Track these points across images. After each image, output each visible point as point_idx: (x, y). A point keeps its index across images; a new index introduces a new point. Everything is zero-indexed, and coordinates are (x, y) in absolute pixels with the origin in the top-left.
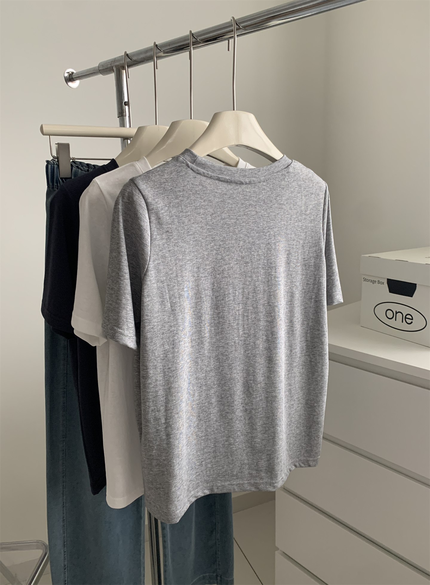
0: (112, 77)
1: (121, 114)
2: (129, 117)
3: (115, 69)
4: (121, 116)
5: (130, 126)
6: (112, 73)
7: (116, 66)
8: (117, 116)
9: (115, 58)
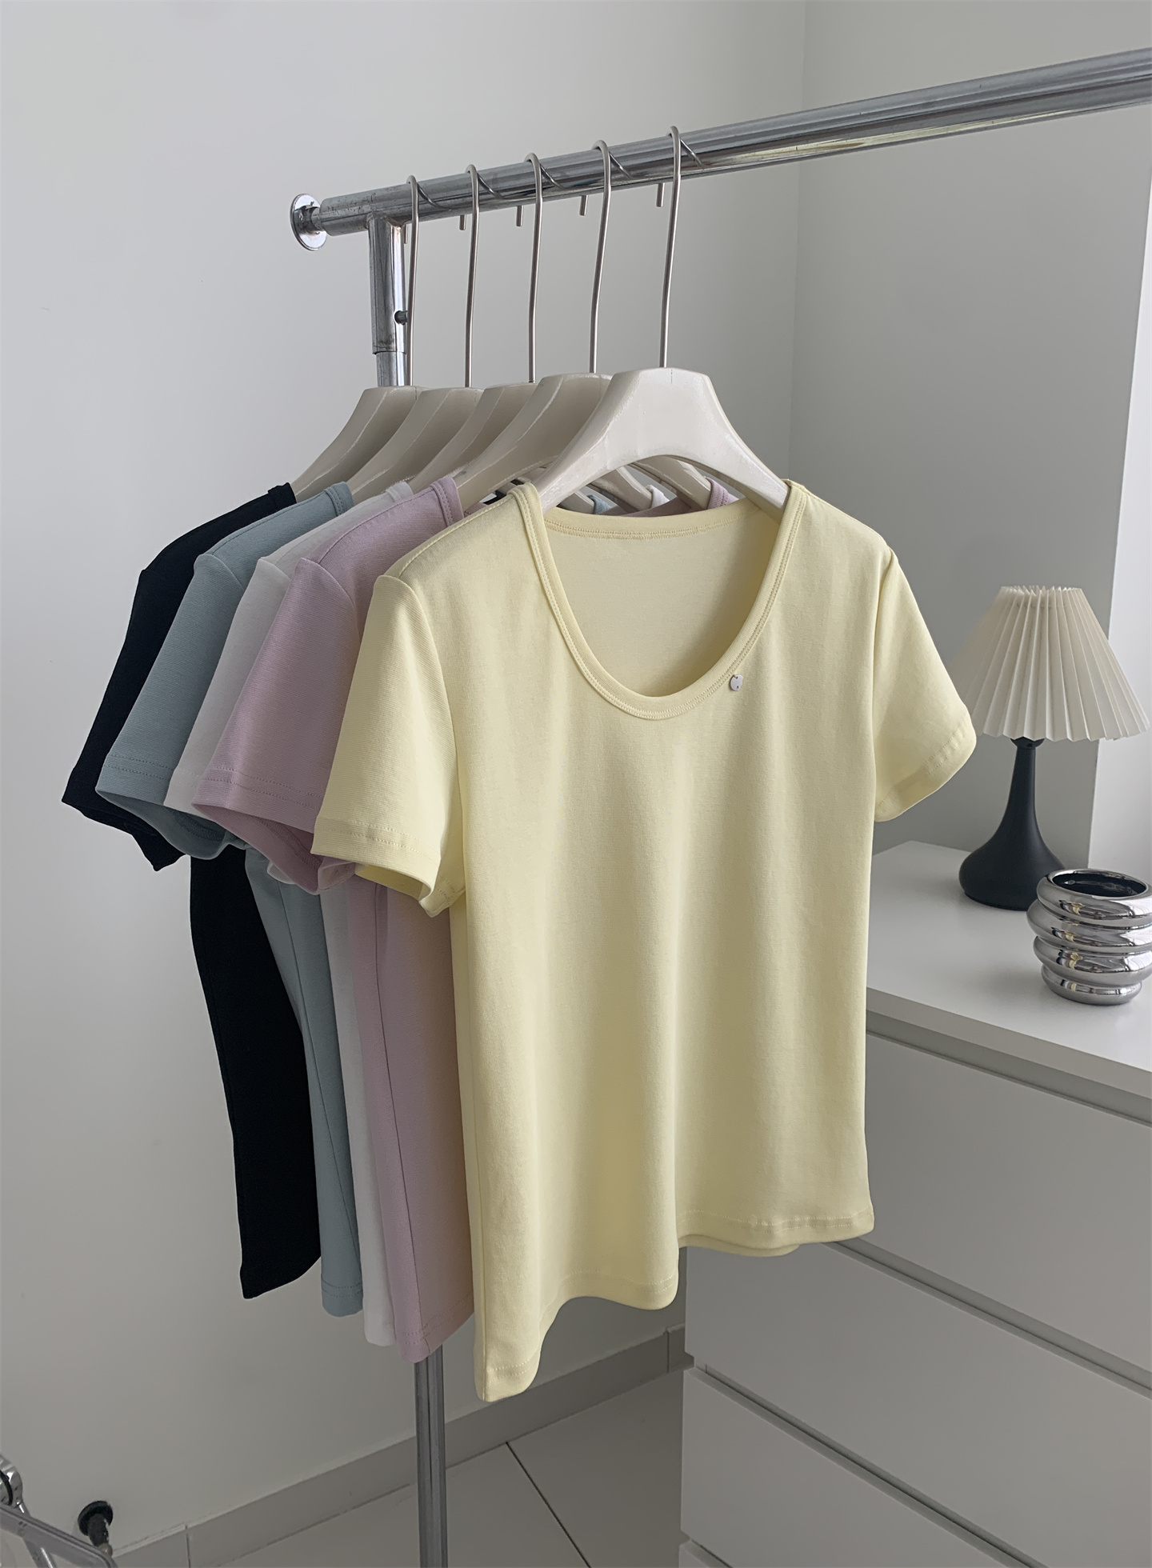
0: (361, 241)
1: (383, 345)
2: (407, 352)
3: (372, 224)
4: (385, 349)
5: (407, 382)
6: (360, 230)
7: (375, 214)
8: (371, 349)
9: (374, 193)
